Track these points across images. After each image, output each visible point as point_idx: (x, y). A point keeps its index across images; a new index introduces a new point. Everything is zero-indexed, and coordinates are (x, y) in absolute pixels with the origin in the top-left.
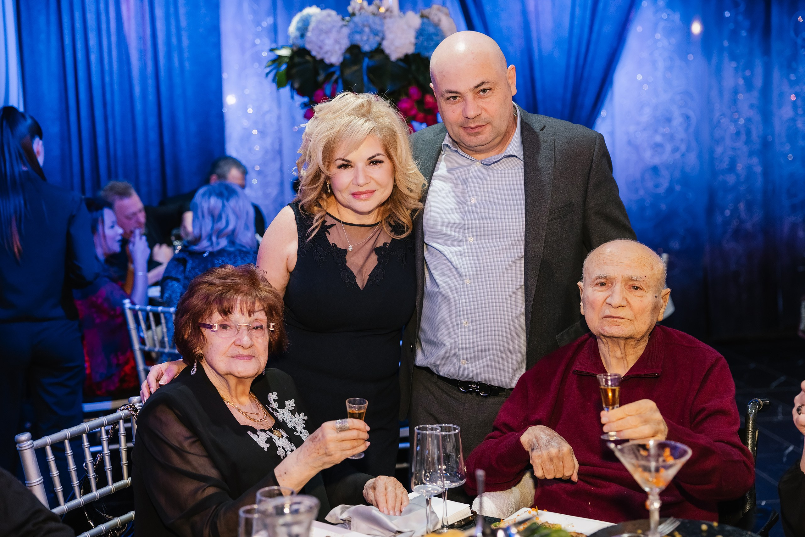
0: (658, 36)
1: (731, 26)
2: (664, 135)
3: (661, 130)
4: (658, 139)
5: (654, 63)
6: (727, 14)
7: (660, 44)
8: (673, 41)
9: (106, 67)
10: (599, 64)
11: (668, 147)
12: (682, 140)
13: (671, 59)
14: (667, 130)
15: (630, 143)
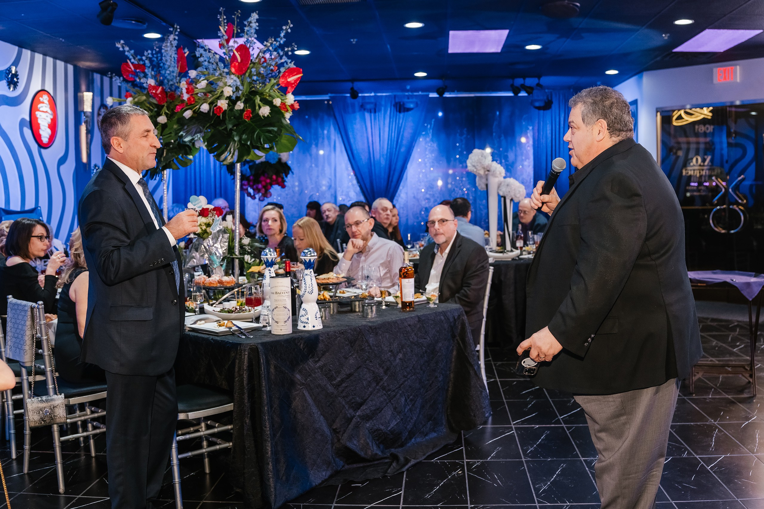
0: (427, 153)
1: (460, 150)
2: (430, 194)
3: (429, 192)
4: (428, 196)
5: (425, 164)
6: (458, 145)
7: (428, 156)
8: (433, 155)
9: (202, 164)
10: (399, 164)
11: (432, 200)
12: (438, 197)
13: (433, 162)
14: (431, 193)
15: (414, 197)
